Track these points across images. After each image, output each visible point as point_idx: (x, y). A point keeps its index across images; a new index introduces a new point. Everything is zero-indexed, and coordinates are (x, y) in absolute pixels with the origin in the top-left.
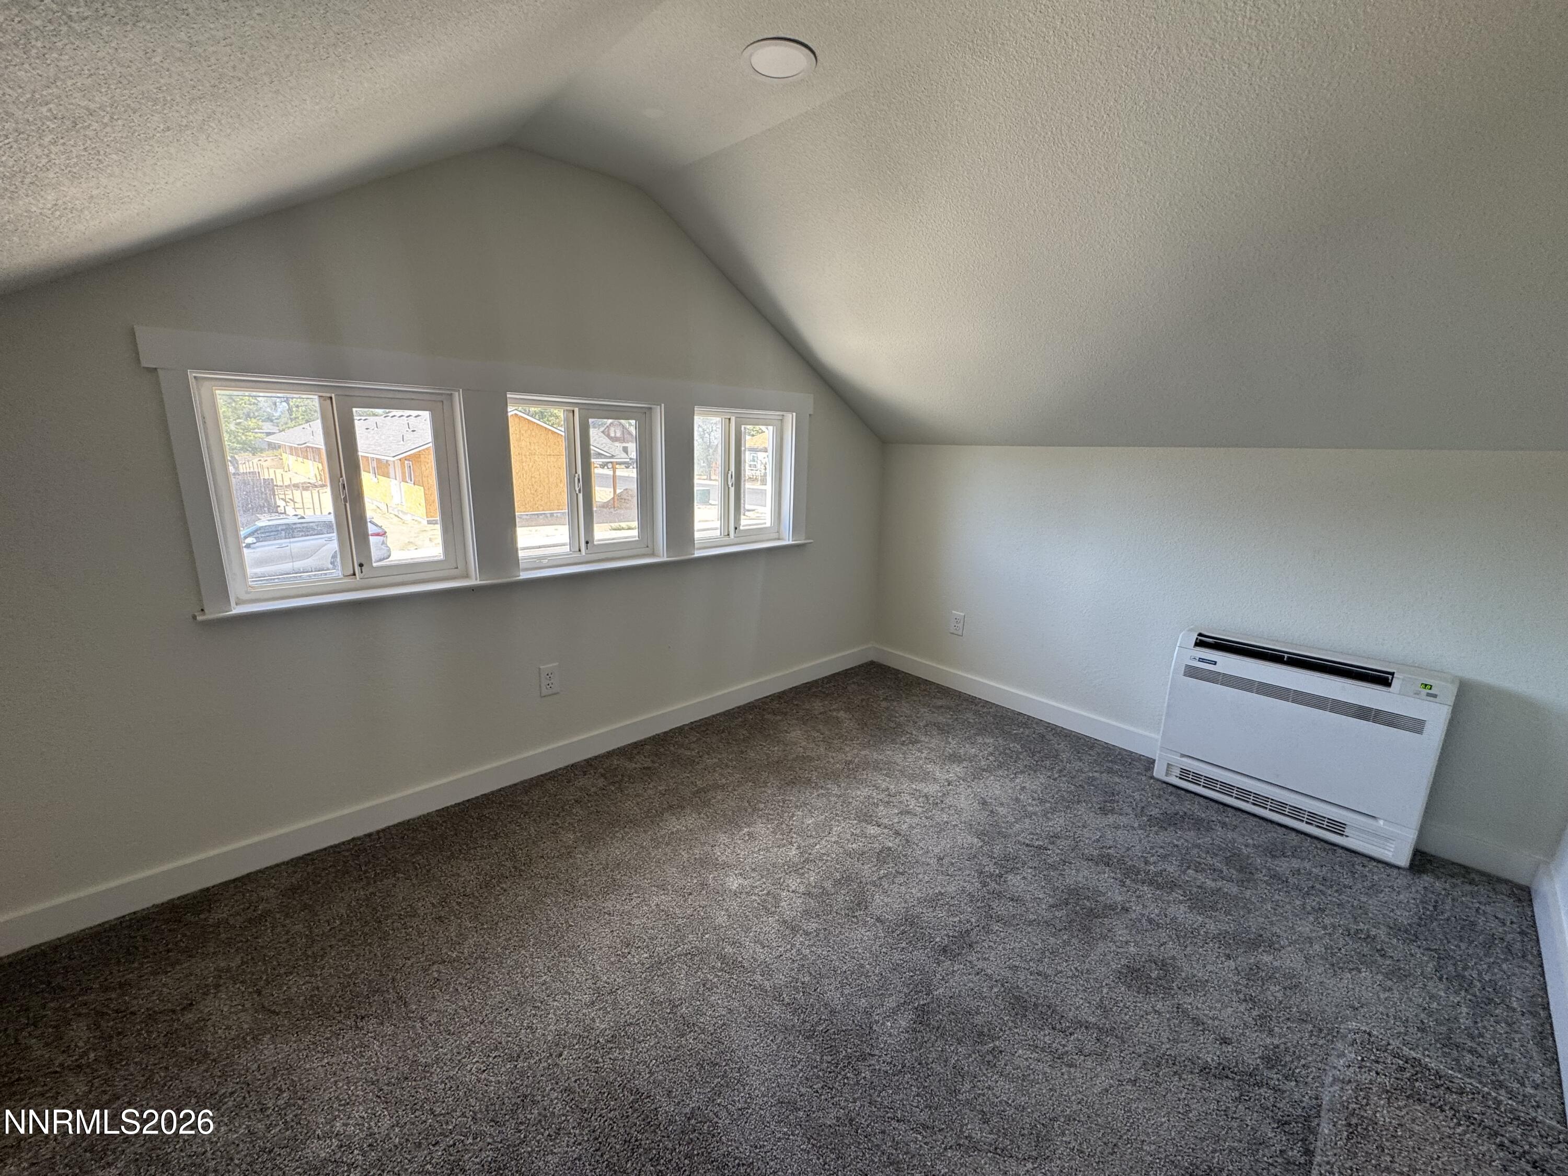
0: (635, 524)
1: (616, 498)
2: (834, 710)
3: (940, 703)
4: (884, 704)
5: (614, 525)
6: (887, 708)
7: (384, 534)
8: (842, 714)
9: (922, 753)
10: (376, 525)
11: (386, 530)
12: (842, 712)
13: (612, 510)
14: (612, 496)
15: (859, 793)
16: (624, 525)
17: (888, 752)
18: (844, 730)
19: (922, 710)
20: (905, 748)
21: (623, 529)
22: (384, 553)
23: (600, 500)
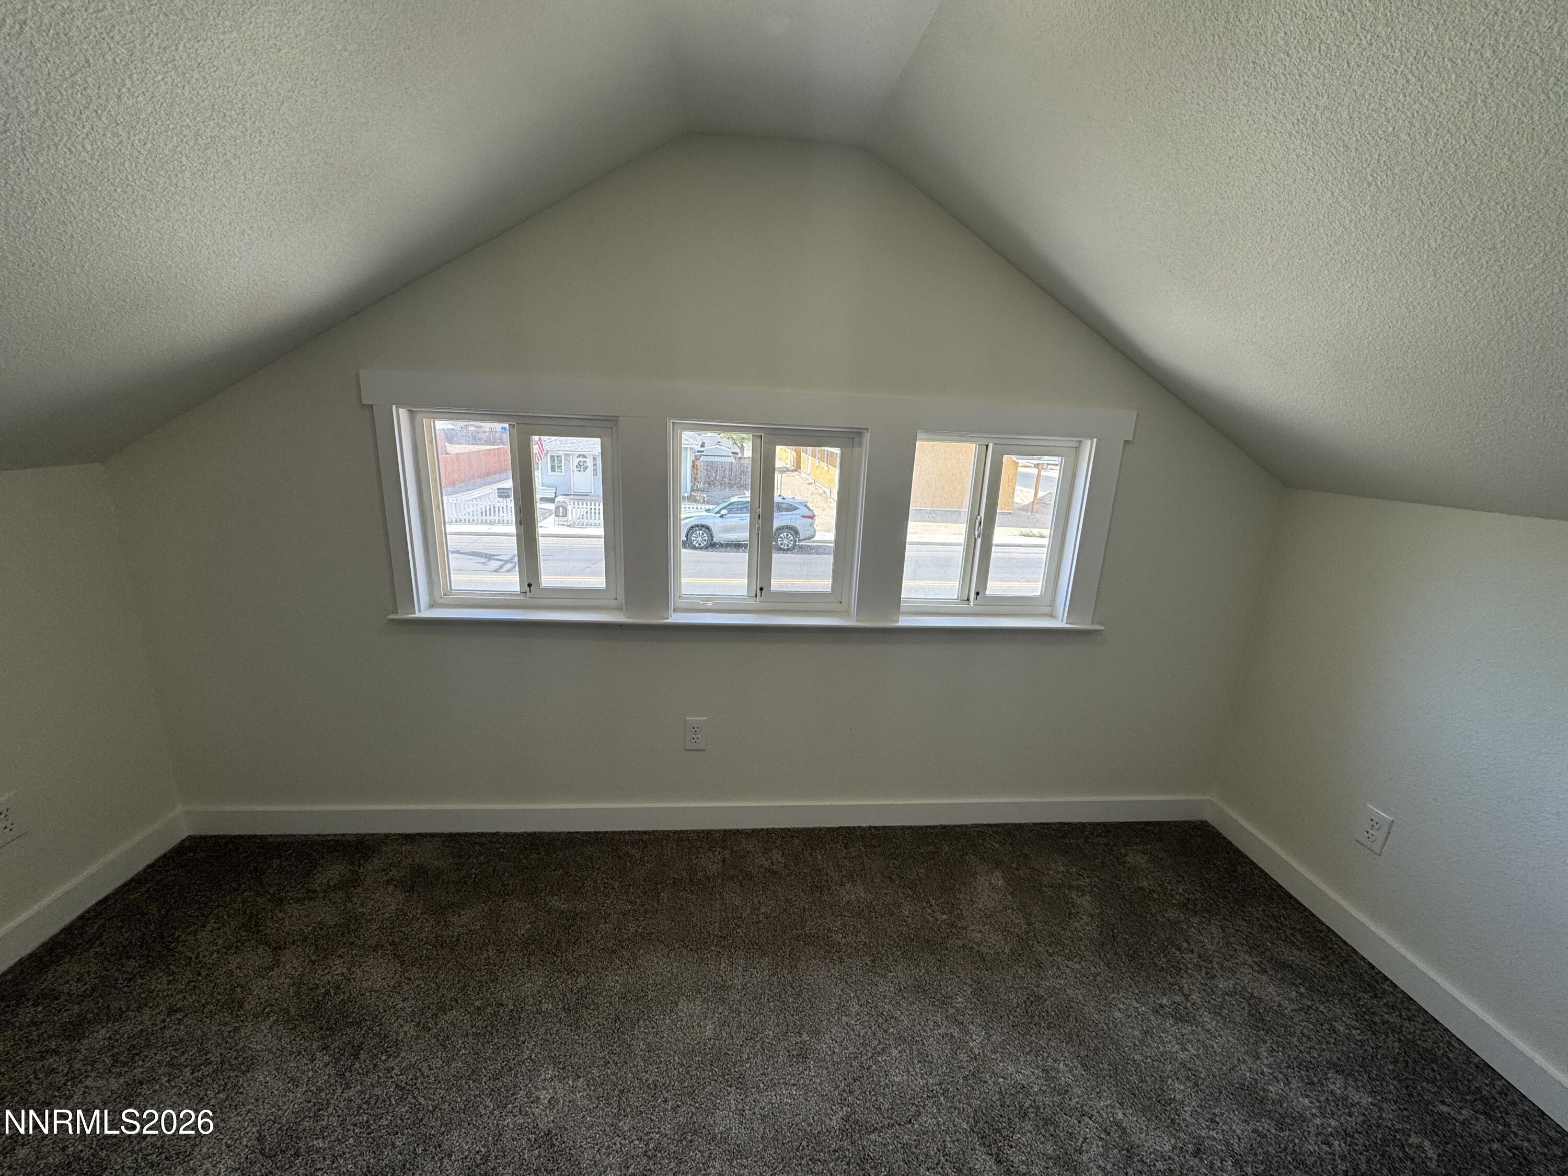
0: (1047, 532)
1: (1036, 502)
2: (1078, 888)
3: (1289, 954)
4: (1173, 914)
5: (1024, 530)
6: (1174, 924)
7: (812, 517)
8: (1085, 901)
9: (1184, 1049)
10: (809, 509)
11: (816, 514)
12: (1088, 897)
13: (1029, 514)
14: (1032, 500)
15: (1011, 1069)
16: (1036, 531)
17: (1118, 1014)
18: (1068, 933)
19: (1243, 956)
20: (1155, 1021)
21: (1034, 536)
22: (808, 534)
23: (1020, 501)
